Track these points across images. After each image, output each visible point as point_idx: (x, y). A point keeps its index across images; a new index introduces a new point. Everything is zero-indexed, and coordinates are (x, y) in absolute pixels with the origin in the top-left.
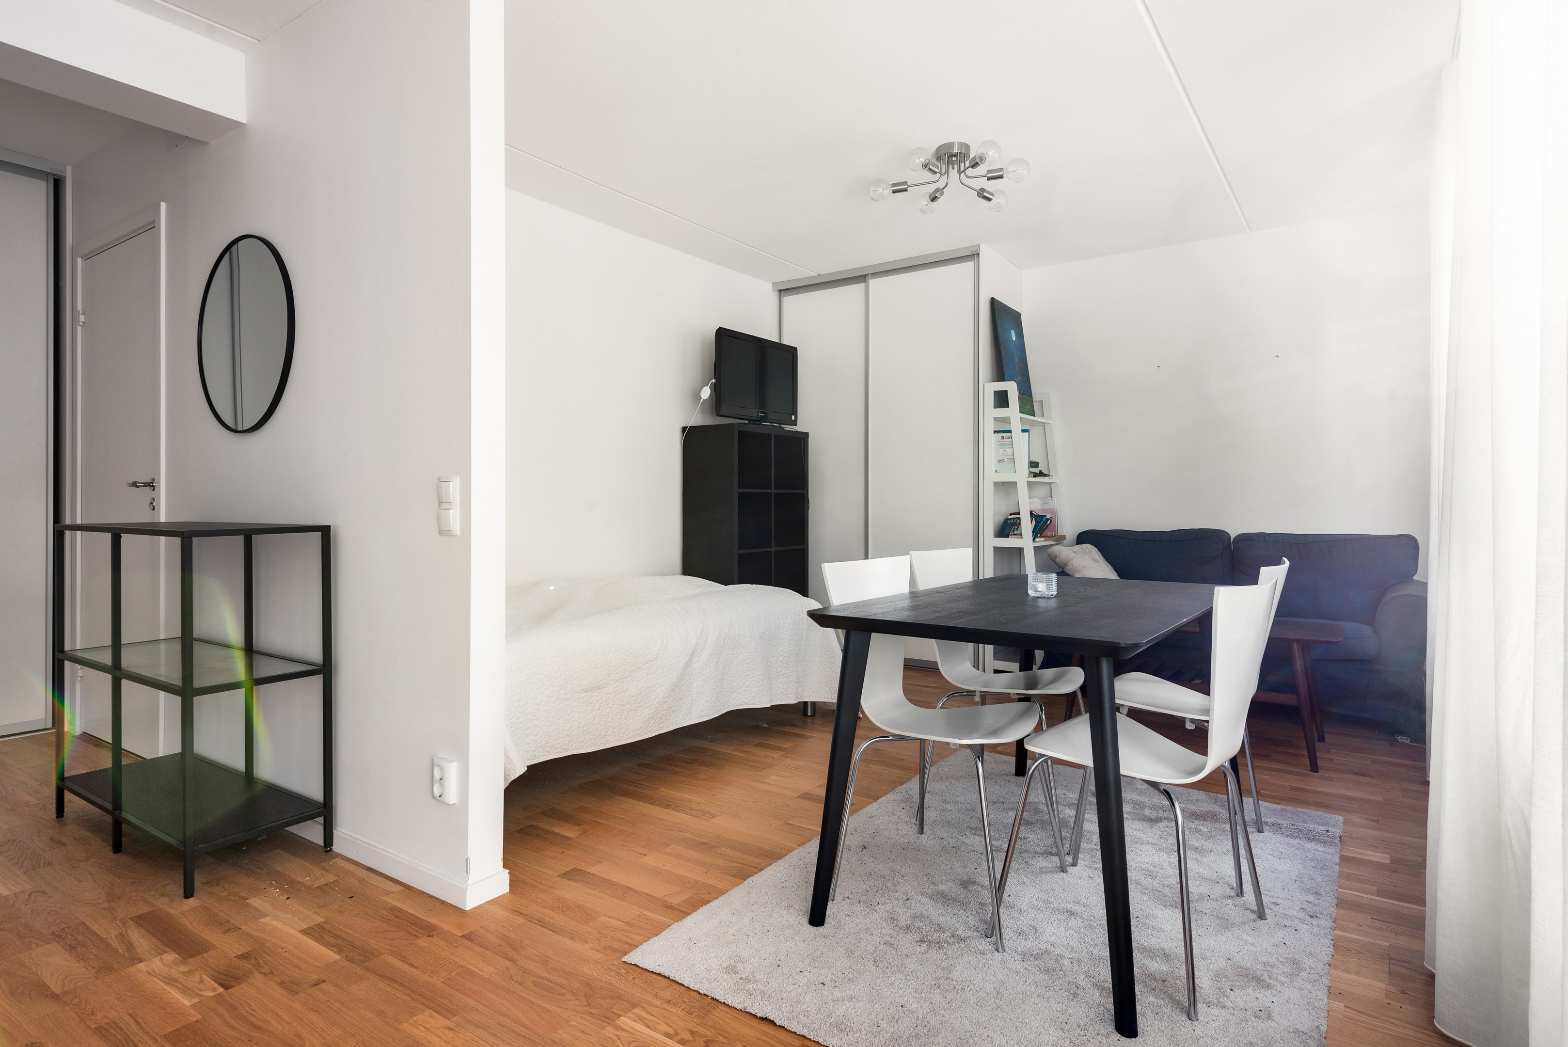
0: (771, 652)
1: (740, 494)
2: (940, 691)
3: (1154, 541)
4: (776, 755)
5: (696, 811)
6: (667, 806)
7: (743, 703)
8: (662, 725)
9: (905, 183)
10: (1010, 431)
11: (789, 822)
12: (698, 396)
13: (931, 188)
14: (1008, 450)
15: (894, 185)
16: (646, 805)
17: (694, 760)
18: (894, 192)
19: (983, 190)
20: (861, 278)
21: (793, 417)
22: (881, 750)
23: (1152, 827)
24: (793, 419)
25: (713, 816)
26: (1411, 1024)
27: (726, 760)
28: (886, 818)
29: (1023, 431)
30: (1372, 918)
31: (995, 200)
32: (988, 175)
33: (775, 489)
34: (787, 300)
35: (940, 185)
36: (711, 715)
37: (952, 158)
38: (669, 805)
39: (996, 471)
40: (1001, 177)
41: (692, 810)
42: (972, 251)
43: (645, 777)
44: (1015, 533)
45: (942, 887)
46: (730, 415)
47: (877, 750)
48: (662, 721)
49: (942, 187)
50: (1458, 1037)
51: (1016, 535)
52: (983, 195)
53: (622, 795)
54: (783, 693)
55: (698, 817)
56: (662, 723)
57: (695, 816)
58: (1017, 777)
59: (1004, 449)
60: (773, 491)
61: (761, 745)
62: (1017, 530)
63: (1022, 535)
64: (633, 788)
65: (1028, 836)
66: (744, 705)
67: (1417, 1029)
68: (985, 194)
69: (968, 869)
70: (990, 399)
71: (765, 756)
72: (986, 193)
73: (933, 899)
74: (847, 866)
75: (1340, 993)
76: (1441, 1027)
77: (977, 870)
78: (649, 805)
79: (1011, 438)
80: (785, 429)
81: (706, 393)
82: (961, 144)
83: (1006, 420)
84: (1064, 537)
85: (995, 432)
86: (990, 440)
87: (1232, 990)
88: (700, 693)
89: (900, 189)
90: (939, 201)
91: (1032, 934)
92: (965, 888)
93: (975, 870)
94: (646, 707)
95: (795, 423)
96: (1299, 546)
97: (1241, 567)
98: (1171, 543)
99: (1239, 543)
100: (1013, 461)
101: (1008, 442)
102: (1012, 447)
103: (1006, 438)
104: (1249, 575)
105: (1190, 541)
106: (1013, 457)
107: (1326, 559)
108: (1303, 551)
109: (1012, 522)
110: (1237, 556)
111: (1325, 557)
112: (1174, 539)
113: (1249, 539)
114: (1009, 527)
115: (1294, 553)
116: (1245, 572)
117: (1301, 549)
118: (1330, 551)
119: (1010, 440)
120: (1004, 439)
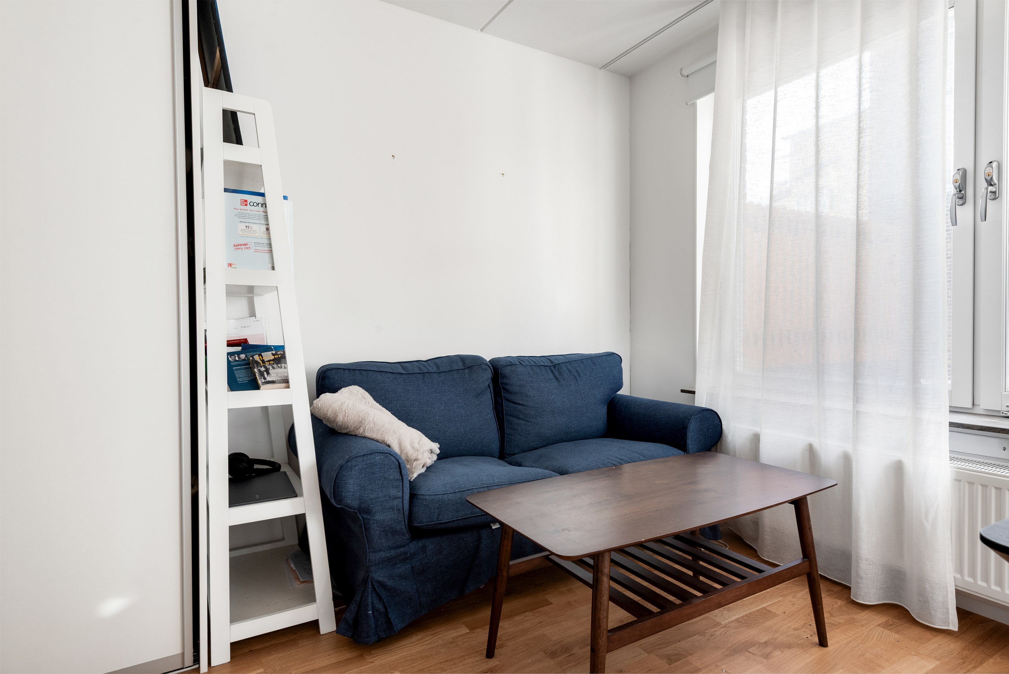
10: (262, 195)
14: (255, 227)
39: (230, 265)
44: (269, 379)
51: (273, 382)
59: (246, 224)
62: (268, 373)
79: (264, 205)
85: (227, 189)
96: (552, 368)
97: (508, 396)
98: (442, 374)
99: (504, 369)
100: (269, 249)
101: (255, 213)
102: (264, 222)
103: (252, 204)
104: (519, 404)
105: (460, 371)
106: (266, 241)
107: (577, 380)
108: (556, 374)
109: (237, 359)
110: (501, 383)
111: (575, 378)
112: (442, 369)
113: (511, 364)
114: (240, 369)
115: (551, 376)
116: (514, 401)
117: (555, 372)
118: (577, 371)
119: (260, 209)
120: (246, 205)
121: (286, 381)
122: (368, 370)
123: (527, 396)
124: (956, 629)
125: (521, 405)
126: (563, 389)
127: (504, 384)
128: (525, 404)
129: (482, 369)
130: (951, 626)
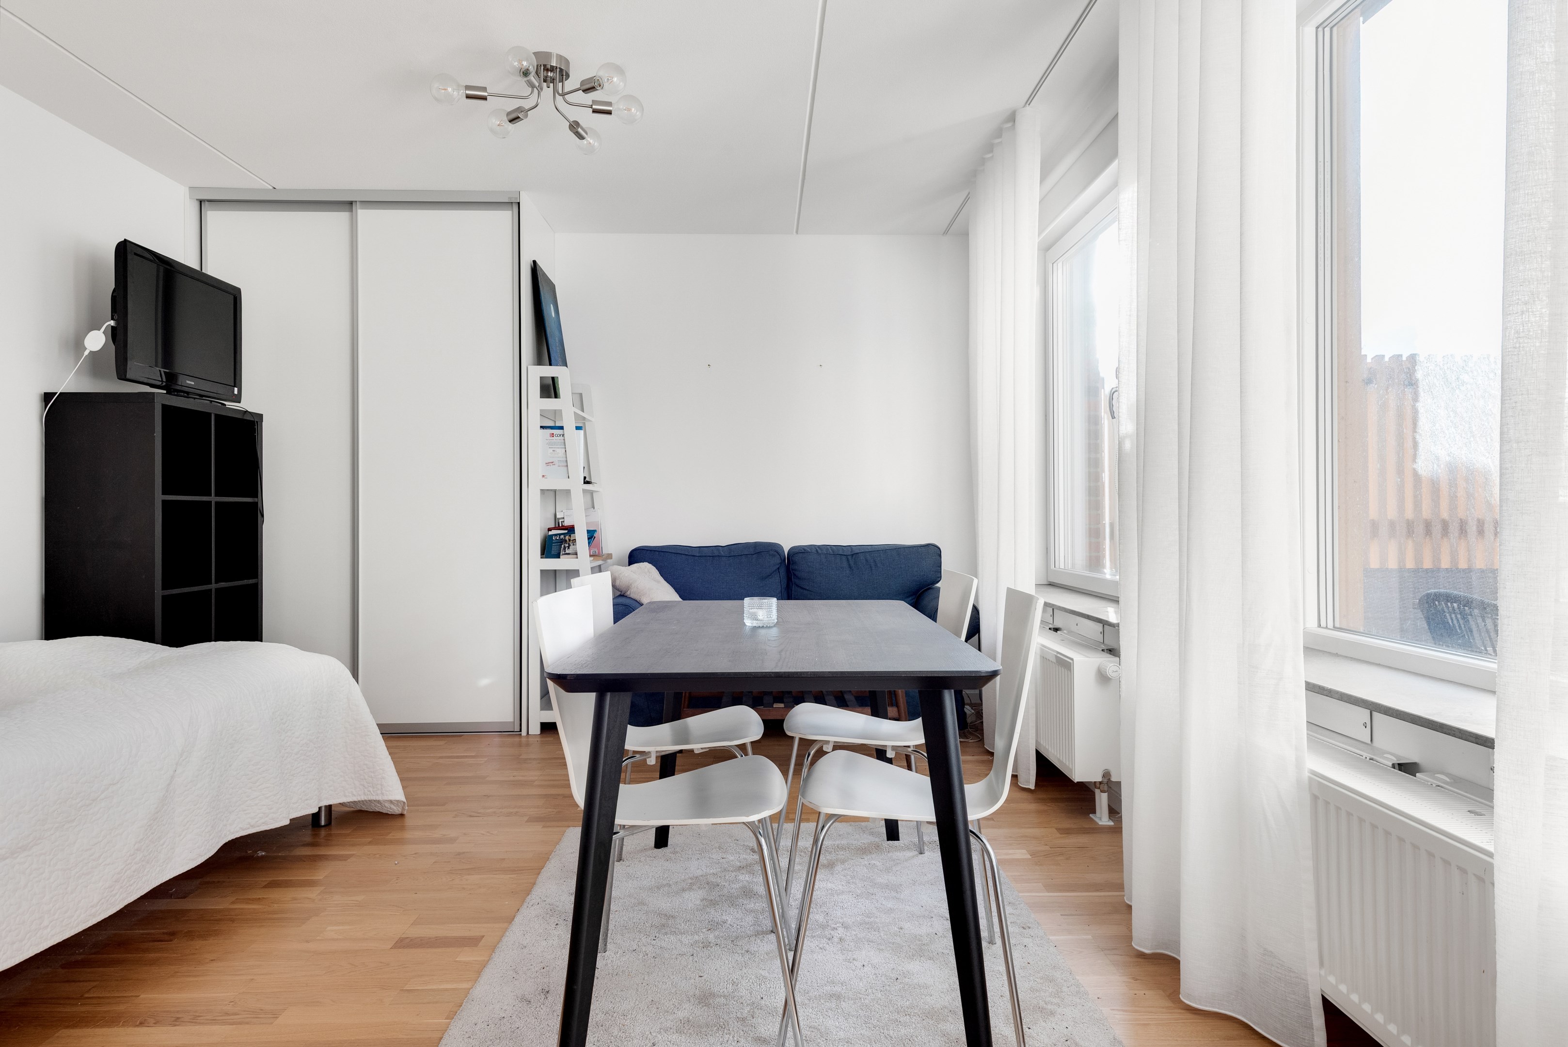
0: (284, 740)
1: (164, 502)
2: (486, 759)
3: (713, 556)
4: (313, 893)
5: (236, 1014)
6: (175, 1021)
7: (249, 826)
8: (132, 888)
9: (484, 89)
10: (562, 428)
11: (407, 987)
12: (78, 345)
13: (514, 104)
14: (558, 450)
15: (468, 87)
16: (130, 1030)
17: (173, 934)
18: (468, 97)
19: (577, 124)
20: (350, 205)
21: (236, 390)
22: (464, 853)
23: (832, 874)
24: (236, 392)
25: (275, 1015)
26: (1163, 1008)
27: (233, 921)
28: (544, 943)
29: (578, 428)
30: (1061, 915)
31: (589, 139)
32: (594, 107)
33: (216, 495)
34: (213, 216)
35: (527, 104)
36: (205, 854)
37: (547, 73)
38: (178, 1018)
39: (543, 476)
40: (609, 113)
41: (227, 1014)
42: (510, 198)
43: (95, 984)
44: (567, 551)
45: (681, 1014)
46: (141, 380)
47: (459, 854)
48: (132, 882)
49: (527, 108)
50: (1206, 1006)
51: (569, 554)
52: (574, 127)
53: (67, 1027)
54: (301, 799)
55: (248, 1023)
56: (131, 885)
57: (240, 1023)
58: (656, 850)
59: (554, 449)
60: (213, 499)
61: (274, 885)
62: (569, 548)
63: (577, 555)
64: (83, 1009)
65: (724, 917)
66: (248, 829)
67: (1170, 1011)
68: (580, 130)
69: (693, 981)
70: (533, 388)
71: (295, 899)
72: (581, 128)
73: (684, 1033)
74: (542, 1026)
75: (1098, 998)
76: (1191, 1002)
77: (702, 978)
78: (136, 1029)
79: (563, 435)
80: (227, 406)
81: (96, 340)
82: (560, 57)
83: (557, 413)
84: (610, 556)
85: (541, 427)
86: (536, 438)
87: (1029, 1028)
88: (188, 822)
89: (476, 96)
90: (519, 124)
91: (819, 1036)
92: (708, 1005)
93: (700, 978)
94: (108, 865)
95: (238, 399)
96: (850, 557)
97: (797, 581)
98: (731, 558)
99: (795, 556)
100: (566, 464)
101: (558, 441)
102: (563, 447)
103: (556, 435)
104: (805, 589)
105: (748, 556)
106: (565, 459)
107: (872, 570)
108: (852, 563)
109: (558, 538)
110: (792, 569)
111: (871, 567)
112: (732, 554)
113: (804, 551)
114: (557, 545)
115: (845, 564)
116: (802, 586)
117: (850, 561)
118: (875, 561)
119: (561, 438)
120: (553, 436)
121: (576, 554)
122: (666, 552)
123: (813, 582)
124: (1032, 787)
125: (807, 590)
126: (854, 578)
127: (794, 570)
128: (810, 589)
129: (770, 555)
130: (1031, 785)
